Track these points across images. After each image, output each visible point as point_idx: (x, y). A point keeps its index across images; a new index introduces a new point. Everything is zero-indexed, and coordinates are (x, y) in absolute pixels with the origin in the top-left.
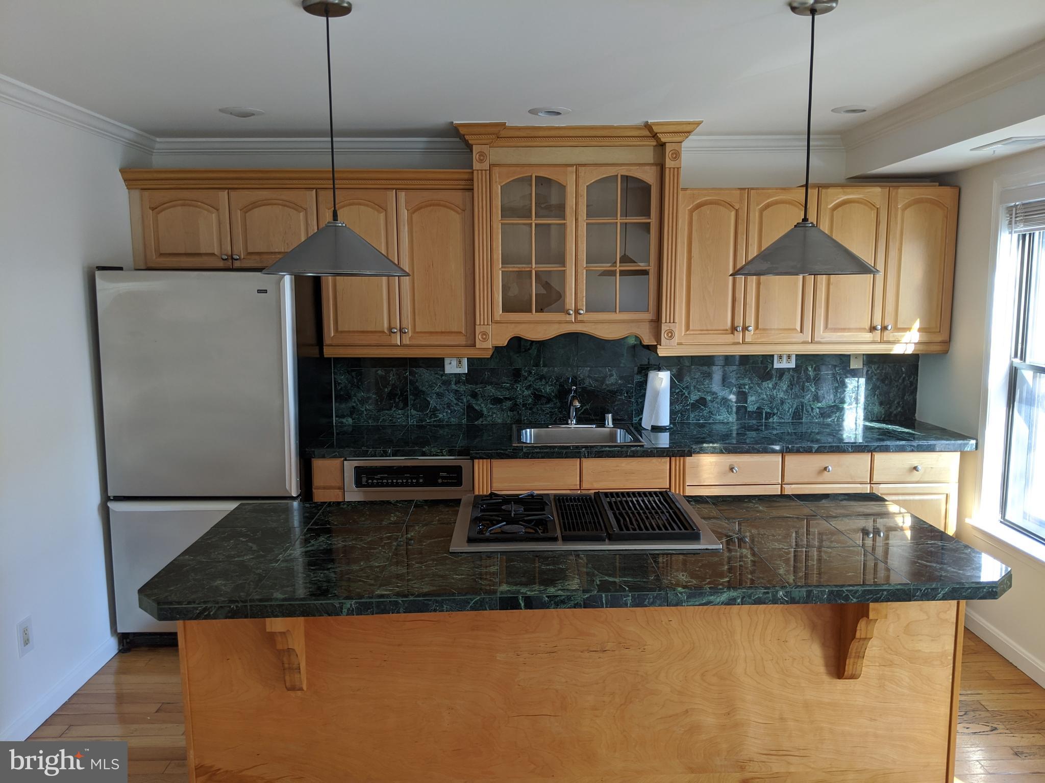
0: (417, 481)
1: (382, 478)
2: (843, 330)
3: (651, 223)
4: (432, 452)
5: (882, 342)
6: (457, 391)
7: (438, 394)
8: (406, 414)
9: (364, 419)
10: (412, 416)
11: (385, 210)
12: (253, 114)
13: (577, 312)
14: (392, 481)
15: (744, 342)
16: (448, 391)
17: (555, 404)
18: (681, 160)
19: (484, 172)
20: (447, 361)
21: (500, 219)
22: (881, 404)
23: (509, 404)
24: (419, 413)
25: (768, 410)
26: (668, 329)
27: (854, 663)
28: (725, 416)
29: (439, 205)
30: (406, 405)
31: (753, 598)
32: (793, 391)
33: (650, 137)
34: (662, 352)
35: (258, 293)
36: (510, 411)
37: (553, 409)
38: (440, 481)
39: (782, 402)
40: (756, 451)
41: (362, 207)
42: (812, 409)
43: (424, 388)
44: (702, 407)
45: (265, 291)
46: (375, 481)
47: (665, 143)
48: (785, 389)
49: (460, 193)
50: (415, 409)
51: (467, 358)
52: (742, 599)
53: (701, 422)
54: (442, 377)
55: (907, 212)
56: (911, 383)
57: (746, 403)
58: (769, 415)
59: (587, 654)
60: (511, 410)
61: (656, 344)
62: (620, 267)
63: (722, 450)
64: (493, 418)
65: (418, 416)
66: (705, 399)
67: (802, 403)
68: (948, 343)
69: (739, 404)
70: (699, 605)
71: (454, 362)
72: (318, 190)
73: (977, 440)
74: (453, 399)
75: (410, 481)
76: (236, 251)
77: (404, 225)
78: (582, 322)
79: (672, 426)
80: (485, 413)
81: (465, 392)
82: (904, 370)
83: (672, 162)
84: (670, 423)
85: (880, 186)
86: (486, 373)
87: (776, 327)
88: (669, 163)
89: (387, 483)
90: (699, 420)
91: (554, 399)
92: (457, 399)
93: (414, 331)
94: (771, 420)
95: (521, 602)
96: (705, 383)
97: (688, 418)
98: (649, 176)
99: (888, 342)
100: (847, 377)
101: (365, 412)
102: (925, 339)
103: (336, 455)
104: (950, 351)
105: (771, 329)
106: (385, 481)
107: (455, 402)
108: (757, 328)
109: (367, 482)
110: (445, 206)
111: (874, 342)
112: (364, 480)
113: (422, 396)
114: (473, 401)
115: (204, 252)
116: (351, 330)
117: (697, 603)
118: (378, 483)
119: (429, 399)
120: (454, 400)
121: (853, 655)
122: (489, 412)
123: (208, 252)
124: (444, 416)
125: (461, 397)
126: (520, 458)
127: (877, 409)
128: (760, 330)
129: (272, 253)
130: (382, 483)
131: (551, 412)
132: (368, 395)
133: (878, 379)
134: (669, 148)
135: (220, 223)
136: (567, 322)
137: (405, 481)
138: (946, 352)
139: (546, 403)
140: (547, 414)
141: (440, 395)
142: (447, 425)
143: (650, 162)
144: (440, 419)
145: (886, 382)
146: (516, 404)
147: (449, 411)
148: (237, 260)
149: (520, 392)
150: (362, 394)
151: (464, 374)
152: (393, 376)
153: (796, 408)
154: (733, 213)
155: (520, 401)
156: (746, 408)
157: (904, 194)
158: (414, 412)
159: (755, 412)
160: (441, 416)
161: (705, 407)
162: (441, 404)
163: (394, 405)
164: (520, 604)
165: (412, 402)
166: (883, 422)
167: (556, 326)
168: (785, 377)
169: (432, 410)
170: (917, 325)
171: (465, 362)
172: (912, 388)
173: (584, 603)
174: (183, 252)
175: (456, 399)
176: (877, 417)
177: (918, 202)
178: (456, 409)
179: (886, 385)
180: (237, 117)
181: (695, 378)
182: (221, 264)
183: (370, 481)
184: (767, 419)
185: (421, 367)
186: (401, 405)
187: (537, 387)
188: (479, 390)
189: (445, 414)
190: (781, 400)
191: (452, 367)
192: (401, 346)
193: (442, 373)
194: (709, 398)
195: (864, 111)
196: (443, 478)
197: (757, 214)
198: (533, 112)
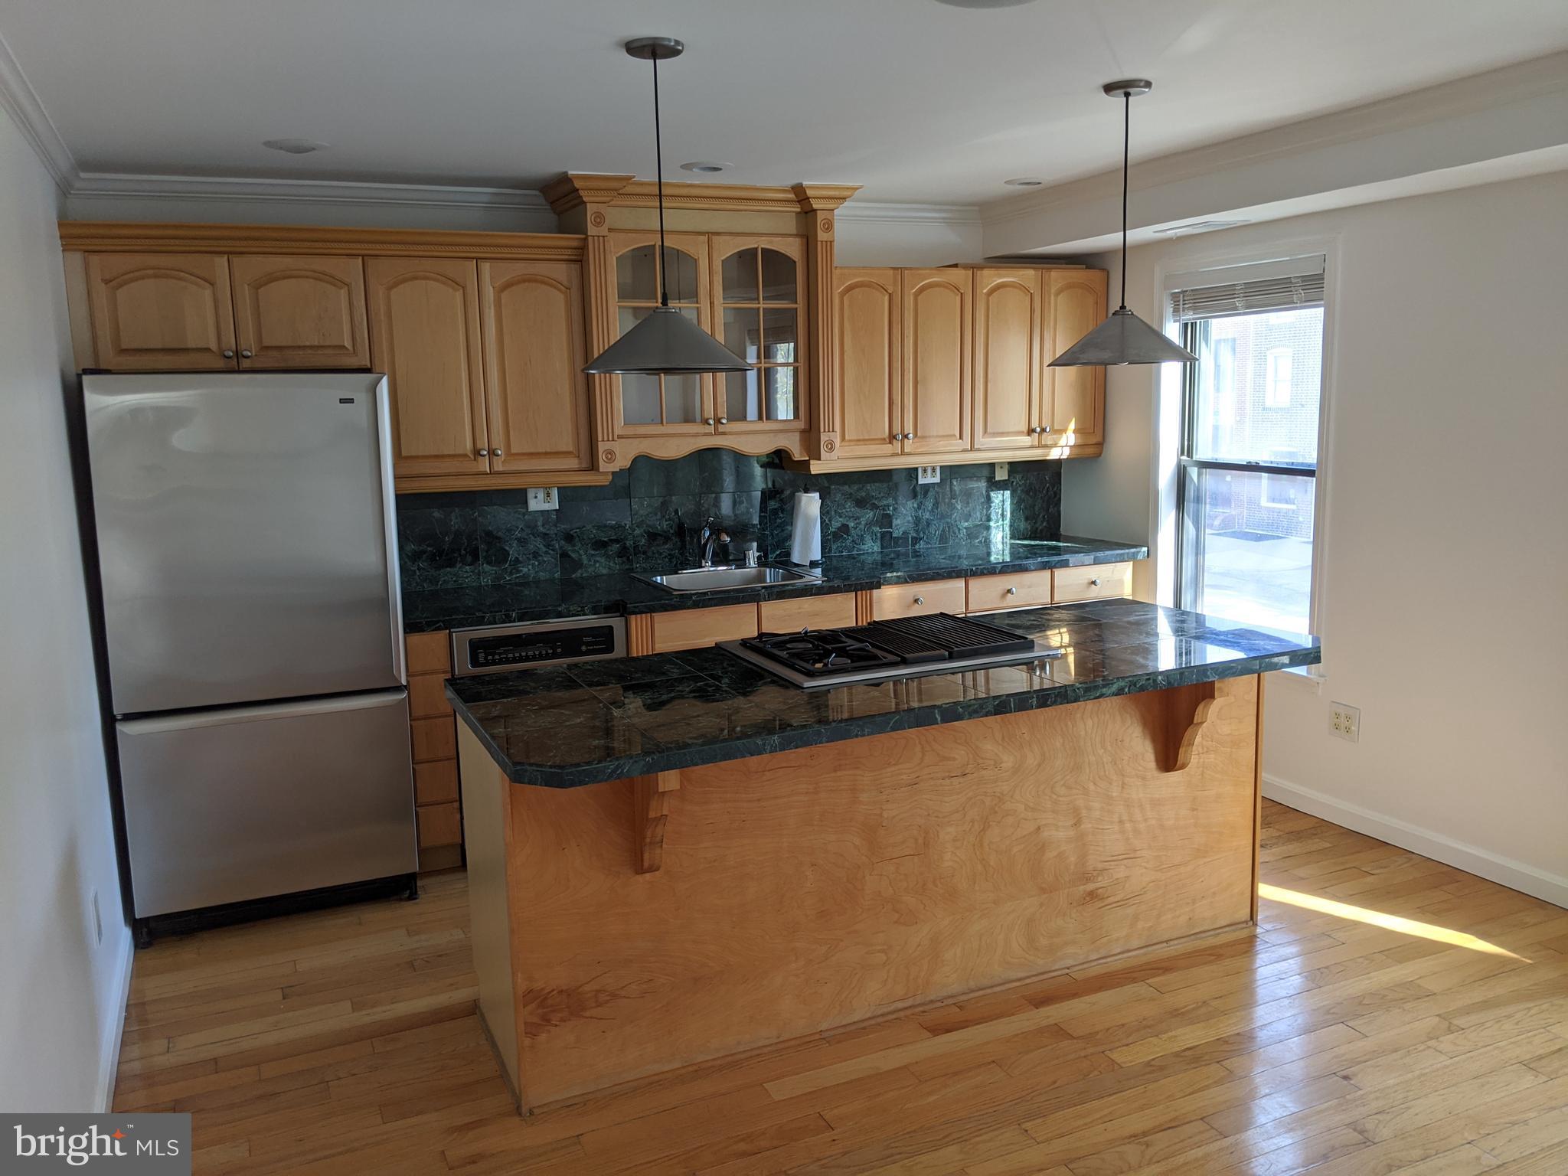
0: (553, 651)
1: (505, 652)
2: (1002, 434)
3: (798, 310)
4: (571, 611)
5: (1041, 446)
6: (546, 534)
7: (519, 540)
8: (476, 571)
9: (416, 583)
10: (485, 573)
11: (463, 287)
12: (314, 149)
13: (718, 421)
14: (520, 655)
15: (903, 453)
16: (533, 535)
17: (674, 544)
18: (834, 232)
19: (601, 238)
20: (531, 494)
21: (617, 300)
22: (1027, 519)
23: (616, 547)
24: (494, 568)
25: (915, 535)
26: (828, 439)
27: (1186, 751)
28: (870, 545)
29: (536, 281)
30: (476, 558)
31: (1138, 686)
32: (939, 510)
33: (795, 201)
34: (816, 468)
35: (341, 403)
36: (618, 557)
37: (672, 550)
38: (584, 648)
39: (928, 524)
40: (940, 577)
41: (432, 282)
42: (959, 530)
43: (500, 533)
44: (845, 536)
45: (351, 401)
46: (497, 657)
47: (816, 210)
48: (930, 508)
49: (563, 266)
50: (489, 563)
51: (558, 488)
52: (1129, 688)
53: (844, 554)
54: (524, 516)
55: (1060, 297)
56: (1055, 493)
57: (891, 527)
58: (916, 541)
59: (947, 781)
60: (620, 555)
61: (808, 458)
62: (765, 363)
63: (906, 579)
64: (596, 568)
65: (494, 572)
66: (848, 525)
67: (948, 523)
68: (1101, 445)
69: (883, 530)
70: (1094, 699)
71: (541, 495)
72: (365, 257)
73: (1148, 548)
74: (541, 546)
75: (544, 652)
76: (243, 345)
77: (490, 308)
78: (724, 433)
79: (824, 560)
80: (585, 562)
81: (556, 534)
82: (1047, 479)
83: (825, 234)
84: (822, 557)
85: (1034, 268)
86: (584, 508)
87: (935, 434)
88: (822, 236)
89: (514, 658)
90: (842, 552)
91: (673, 538)
92: (547, 546)
93: (509, 453)
94: (917, 547)
95: (937, 716)
96: (847, 506)
97: (830, 550)
98: (792, 248)
99: (1046, 446)
100: (992, 490)
101: (417, 571)
102: (1080, 442)
103: (440, 626)
104: (1104, 453)
105: (930, 437)
106: (511, 655)
107: (544, 549)
108: (916, 435)
109: (486, 658)
110: (543, 282)
111: (1032, 447)
112: (481, 657)
113: (498, 544)
114: (568, 548)
115: (194, 346)
116: (420, 454)
117: (1092, 697)
118: (501, 659)
119: (507, 548)
120: (543, 547)
121: (1186, 743)
122: (590, 561)
123: (199, 346)
124: (529, 570)
125: (552, 543)
126: (689, 608)
127: (1023, 525)
128: (919, 437)
129: (299, 347)
130: (506, 658)
131: (669, 555)
132: (421, 548)
133: (1022, 491)
134: (820, 216)
135: (216, 301)
136: (706, 434)
137: (537, 653)
138: (1100, 455)
139: (664, 542)
140: (666, 557)
141: (522, 541)
142: (534, 582)
143: (791, 233)
144: (524, 574)
145: (1031, 494)
146: (624, 548)
147: (536, 563)
148: (247, 357)
149: (630, 531)
150: (413, 546)
151: (554, 510)
152: (457, 518)
153: (943, 531)
154: (887, 298)
155: (629, 543)
156: (891, 533)
157: (1057, 277)
158: (487, 567)
159: (901, 538)
160: (525, 570)
161: (848, 535)
162: (524, 554)
163: (459, 559)
164: (936, 719)
165: (484, 554)
166: (1030, 539)
167: (692, 440)
168: (930, 494)
169: (512, 563)
170: (1072, 426)
171: (555, 493)
172: (1056, 499)
173: (995, 710)
174: (160, 346)
175: (544, 546)
176: (1023, 534)
177: (1069, 286)
178: (546, 559)
179: (1031, 498)
180: (289, 153)
181: (835, 501)
182: (221, 364)
183: (490, 658)
184: (914, 545)
185: (495, 504)
186: (469, 559)
187: (650, 523)
188: (576, 532)
189: (530, 567)
190: (927, 522)
191: (537, 503)
192: (491, 473)
193: (524, 510)
194: (851, 524)
195: (1039, 183)
196: (588, 644)
197: (912, 298)
198: (687, 167)
